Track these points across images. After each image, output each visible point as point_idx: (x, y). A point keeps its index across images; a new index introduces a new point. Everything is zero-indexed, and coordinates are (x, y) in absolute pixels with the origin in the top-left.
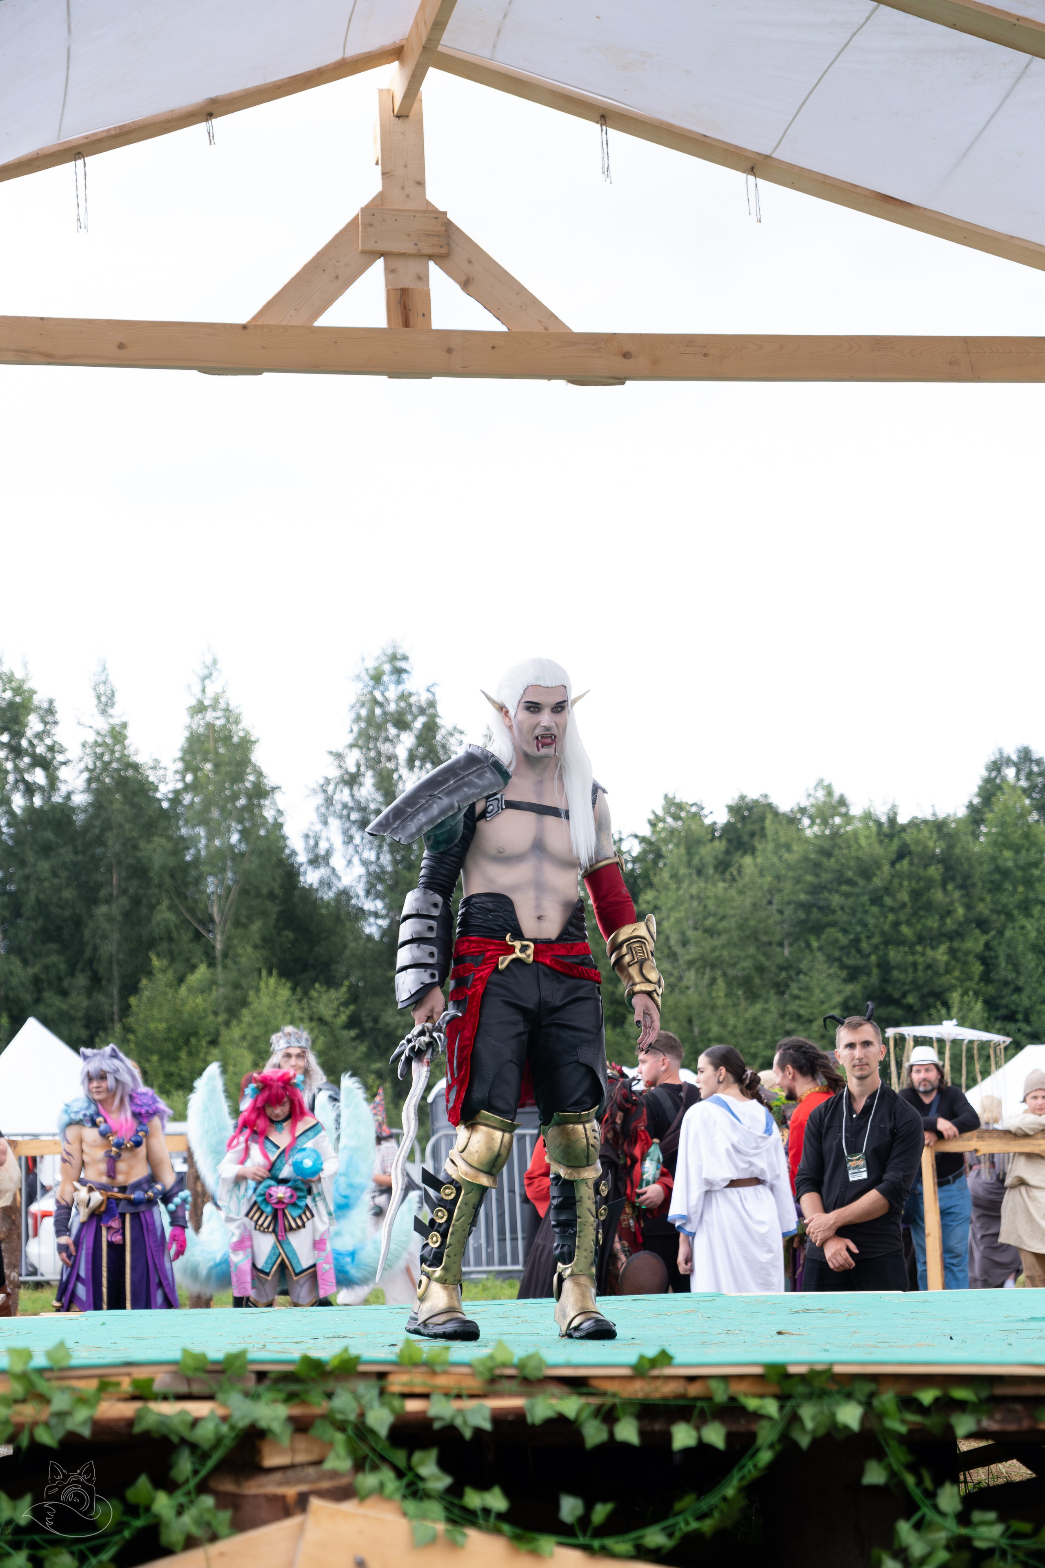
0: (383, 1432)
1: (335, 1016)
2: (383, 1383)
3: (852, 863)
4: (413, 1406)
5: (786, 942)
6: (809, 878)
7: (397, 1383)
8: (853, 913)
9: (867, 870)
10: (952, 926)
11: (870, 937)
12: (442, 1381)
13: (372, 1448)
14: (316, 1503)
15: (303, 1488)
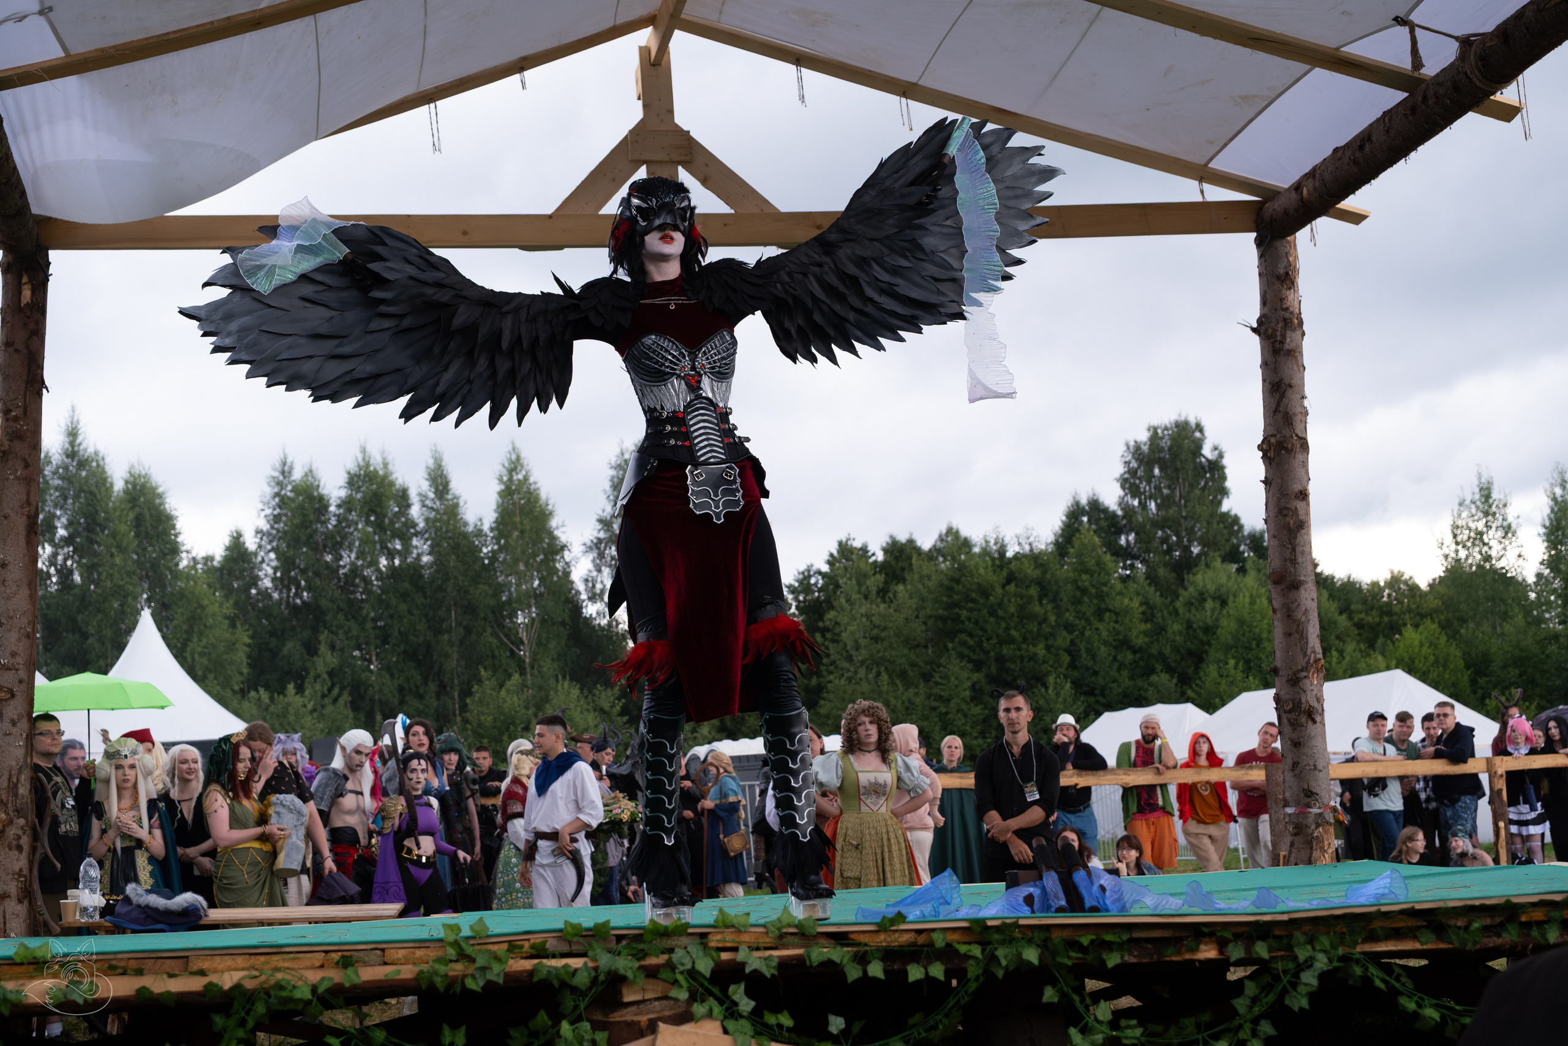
0: (708, 975)
2: (705, 941)
3: (975, 587)
4: (725, 956)
5: (930, 645)
6: (945, 599)
7: (714, 941)
8: (976, 623)
9: (985, 592)
10: (1046, 629)
11: (988, 639)
12: (745, 938)
13: (702, 985)
14: (661, 1025)
15: (652, 1016)
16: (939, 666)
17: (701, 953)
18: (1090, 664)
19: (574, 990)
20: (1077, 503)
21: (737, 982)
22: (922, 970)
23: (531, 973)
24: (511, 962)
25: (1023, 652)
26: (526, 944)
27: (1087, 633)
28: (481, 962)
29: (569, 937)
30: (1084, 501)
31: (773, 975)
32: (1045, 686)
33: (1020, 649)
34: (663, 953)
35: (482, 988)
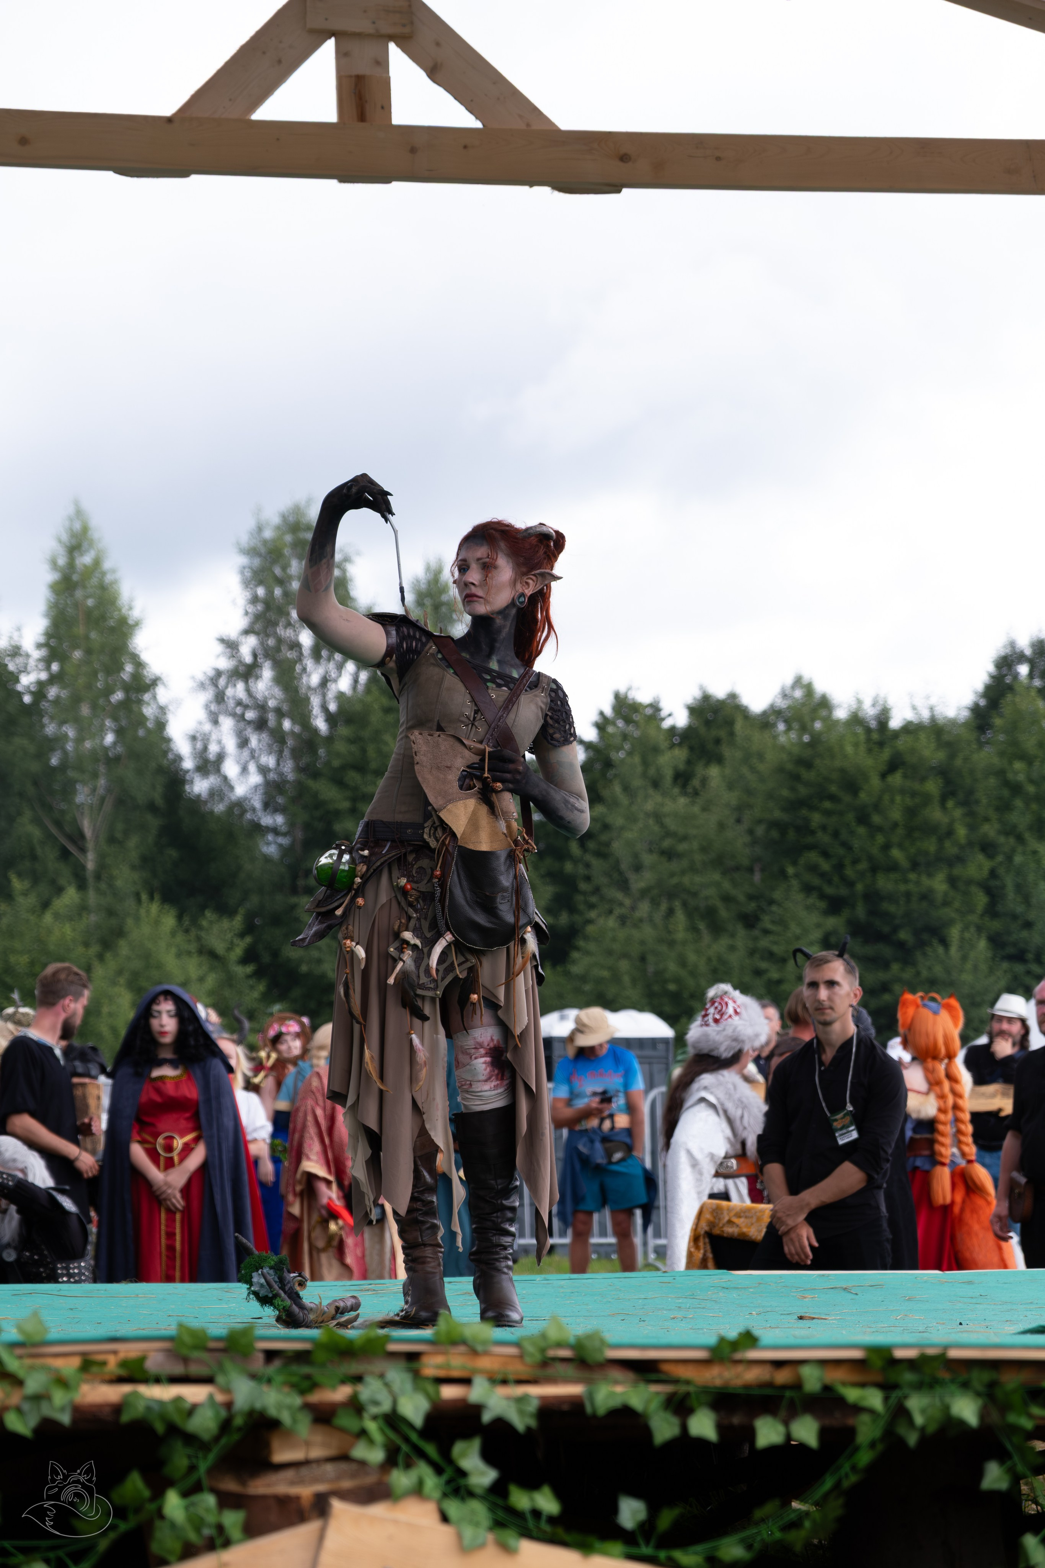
0: (419, 1422)
1: (229, 949)
2: (415, 1365)
3: (836, 775)
4: (450, 1392)
5: (757, 868)
6: (785, 793)
7: (432, 1366)
8: (836, 834)
9: (852, 785)
10: (951, 849)
11: (855, 862)
12: (485, 1363)
13: (407, 1440)
14: (337, 1505)
15: (321, 1488)
16: (771, 902)
17: (409, 1386)
18: (1020, 909)
19: (190, 1439)
20: (1012, 644)
21: (467, 1435)
22: (781, 1429)
23: (117, 1409)
24: (85, 1388)
25: (911, 887)
26: (112, 1361)
27: (1018, 859)
28: (34, 1384)
29: (185, 1352)
30: (1024, 644)
31: (529, 1429)
32: (944, 942)
33: (906, 881)
34: (343, 1382)
35: (37, 1431)
